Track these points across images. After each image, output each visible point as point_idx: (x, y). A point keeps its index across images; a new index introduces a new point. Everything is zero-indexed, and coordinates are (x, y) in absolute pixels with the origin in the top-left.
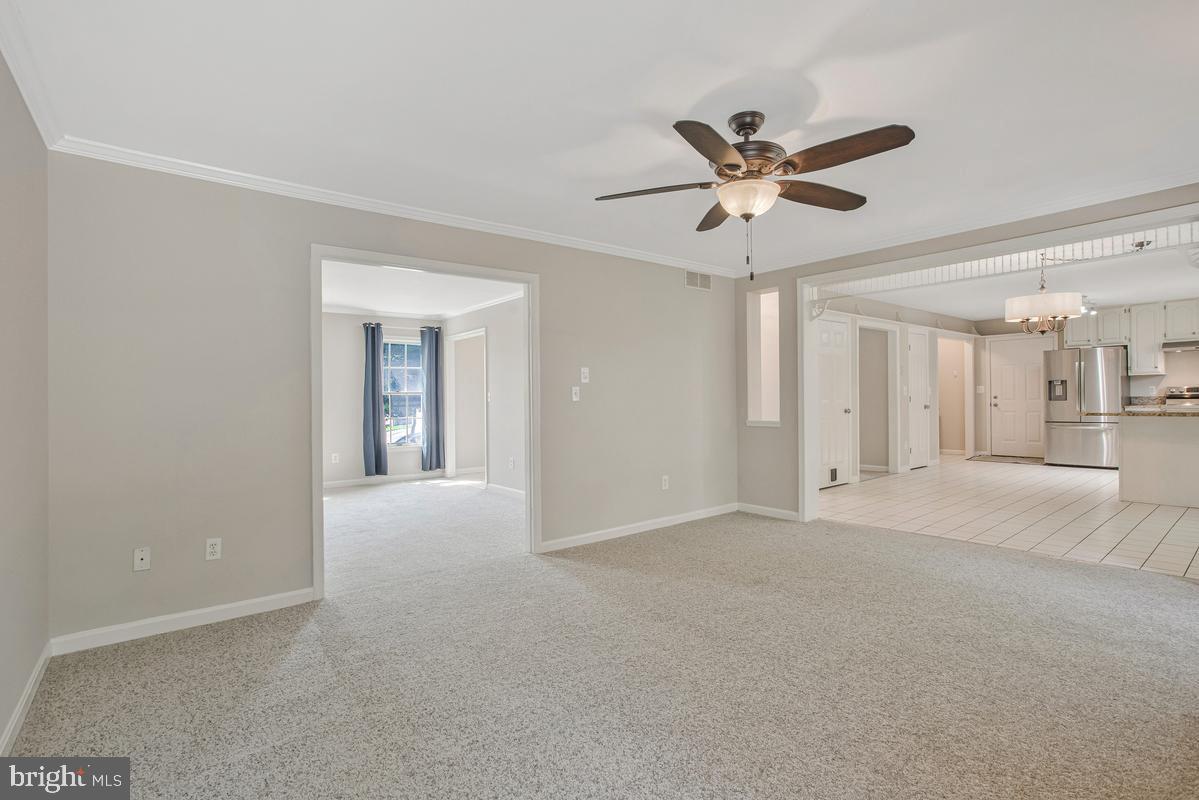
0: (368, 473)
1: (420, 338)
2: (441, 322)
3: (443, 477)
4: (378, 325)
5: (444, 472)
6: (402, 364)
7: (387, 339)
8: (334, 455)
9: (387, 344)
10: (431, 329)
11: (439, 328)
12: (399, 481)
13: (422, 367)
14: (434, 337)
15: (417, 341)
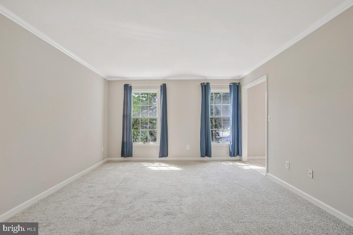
0: (202, 156)
1: (229, 89)
2: (240, 80)
3: (240, 161)
4: (208, 84)
5: (241, 158)
6: (220, 102)
7: (212, 90)
8: (187, 146)
9: (212, 93)
10: (234, 84)
11: (239, 83)
12: (217, 161)
13: (230, 105)
14: (236, 87)
15: (228, 91)
